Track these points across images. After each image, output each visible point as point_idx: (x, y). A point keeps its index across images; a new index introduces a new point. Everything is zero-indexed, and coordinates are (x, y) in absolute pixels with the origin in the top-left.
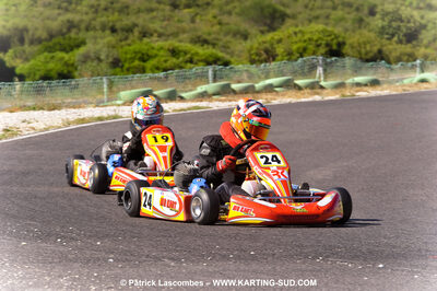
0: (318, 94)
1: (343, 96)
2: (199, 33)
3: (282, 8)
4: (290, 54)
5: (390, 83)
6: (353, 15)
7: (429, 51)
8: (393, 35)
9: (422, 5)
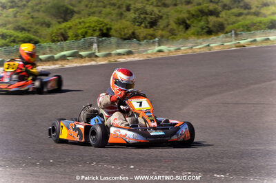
0: (93, 60)
1: (110, 61)
2: (20, 24)
3: (71, 7)
4: (77, 36)
5: (139, 53)
6: (117, 11)
7: (164, 33)
8: (141, 23)
9: (159, 4)
